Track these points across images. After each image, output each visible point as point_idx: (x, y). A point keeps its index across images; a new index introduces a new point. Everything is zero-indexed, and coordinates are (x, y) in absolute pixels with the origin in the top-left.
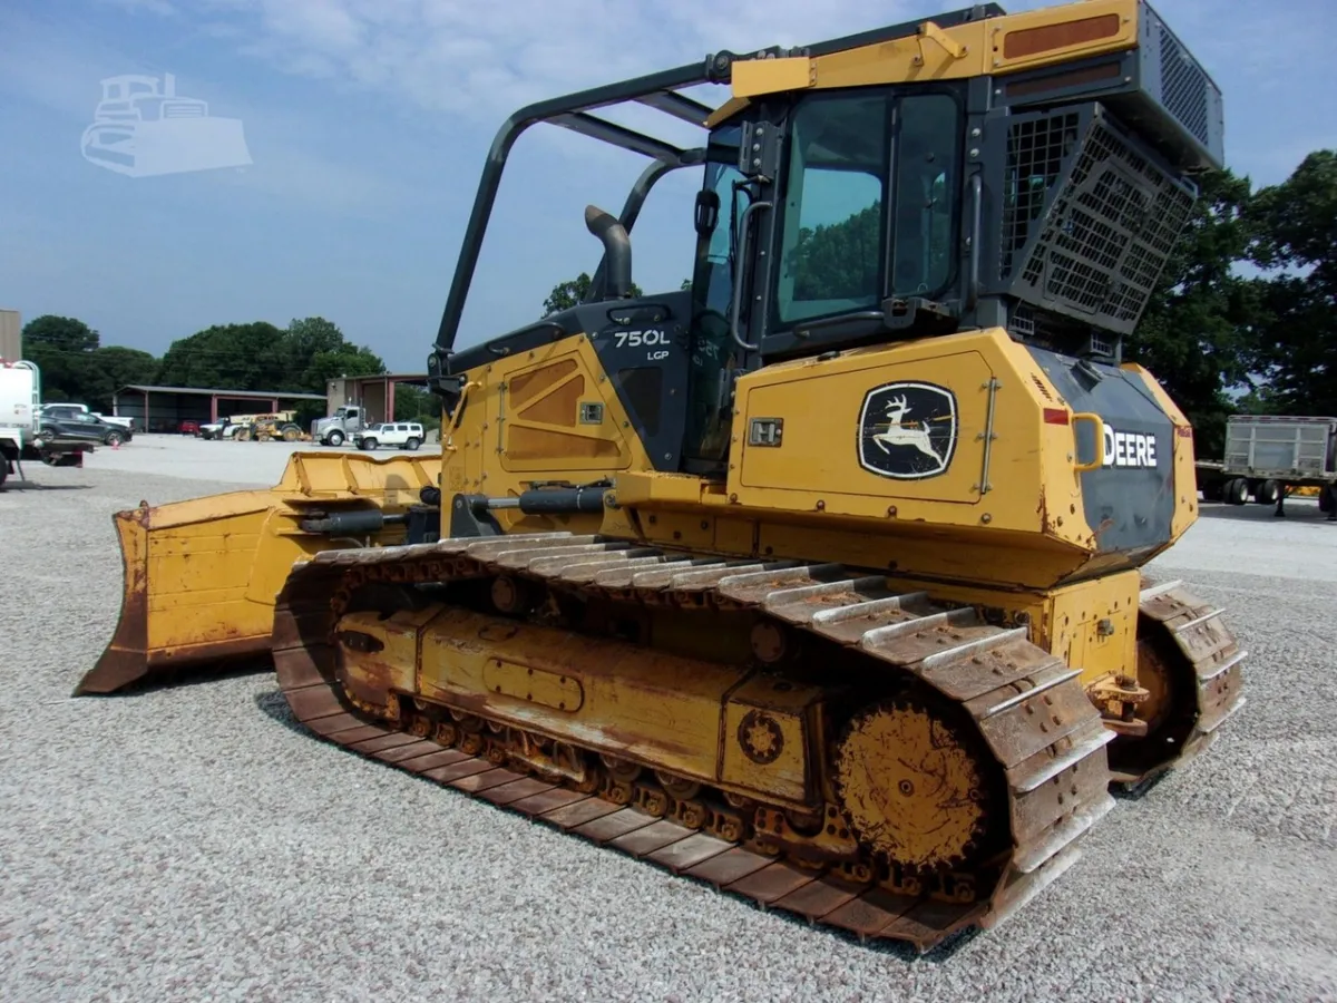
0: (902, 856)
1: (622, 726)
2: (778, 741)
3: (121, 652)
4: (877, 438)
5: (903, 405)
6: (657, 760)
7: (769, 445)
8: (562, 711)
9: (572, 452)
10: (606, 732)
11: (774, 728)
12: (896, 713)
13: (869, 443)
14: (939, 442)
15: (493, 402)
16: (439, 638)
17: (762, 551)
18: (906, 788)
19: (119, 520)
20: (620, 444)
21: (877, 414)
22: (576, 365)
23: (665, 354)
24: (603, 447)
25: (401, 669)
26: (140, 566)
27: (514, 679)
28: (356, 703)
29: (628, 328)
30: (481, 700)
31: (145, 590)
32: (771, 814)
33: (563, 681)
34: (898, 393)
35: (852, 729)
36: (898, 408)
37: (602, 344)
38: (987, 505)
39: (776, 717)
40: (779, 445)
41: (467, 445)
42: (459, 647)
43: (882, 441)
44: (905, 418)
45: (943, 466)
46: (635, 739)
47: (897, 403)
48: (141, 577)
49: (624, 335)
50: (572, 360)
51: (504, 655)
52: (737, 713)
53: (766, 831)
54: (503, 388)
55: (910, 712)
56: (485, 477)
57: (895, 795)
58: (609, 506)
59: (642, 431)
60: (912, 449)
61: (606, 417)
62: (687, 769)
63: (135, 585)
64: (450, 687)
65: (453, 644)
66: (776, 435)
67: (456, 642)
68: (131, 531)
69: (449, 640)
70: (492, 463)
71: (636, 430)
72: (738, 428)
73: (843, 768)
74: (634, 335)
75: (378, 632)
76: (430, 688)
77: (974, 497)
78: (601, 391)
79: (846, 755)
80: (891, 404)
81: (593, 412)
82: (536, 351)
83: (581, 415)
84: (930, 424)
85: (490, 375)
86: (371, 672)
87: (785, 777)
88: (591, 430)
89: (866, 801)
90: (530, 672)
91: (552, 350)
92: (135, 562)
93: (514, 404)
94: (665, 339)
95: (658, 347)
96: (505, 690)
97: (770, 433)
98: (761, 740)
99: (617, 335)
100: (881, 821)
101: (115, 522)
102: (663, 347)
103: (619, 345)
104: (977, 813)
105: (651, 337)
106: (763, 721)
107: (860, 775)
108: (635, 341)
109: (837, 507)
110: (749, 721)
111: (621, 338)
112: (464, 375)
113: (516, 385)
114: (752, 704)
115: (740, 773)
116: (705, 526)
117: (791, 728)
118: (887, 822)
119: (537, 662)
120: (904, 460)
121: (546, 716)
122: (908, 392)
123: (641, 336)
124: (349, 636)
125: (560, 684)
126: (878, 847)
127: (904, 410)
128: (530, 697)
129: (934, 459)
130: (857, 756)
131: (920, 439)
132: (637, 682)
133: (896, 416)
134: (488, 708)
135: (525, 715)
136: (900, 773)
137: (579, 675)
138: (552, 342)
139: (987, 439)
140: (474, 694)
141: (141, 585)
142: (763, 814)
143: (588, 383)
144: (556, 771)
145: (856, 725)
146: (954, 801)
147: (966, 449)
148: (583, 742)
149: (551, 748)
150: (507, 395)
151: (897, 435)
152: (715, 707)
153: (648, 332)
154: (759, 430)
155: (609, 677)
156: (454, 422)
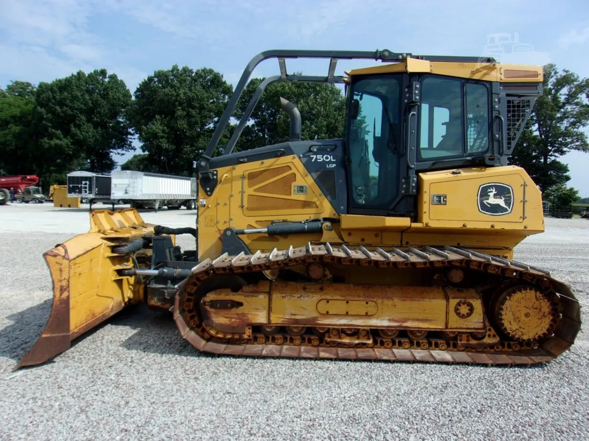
0: (525, 337)
1: (398, 316)
2: (472, 309)
3: (52, 337)
4: (485, 202)
5: (494, 191)
6: (416, 326)
7: (441, 204)
8: (367, 315)
9: (290, 207)
10: (390, 320)
11: (470, 305)
12: (523, 292)
13: (482, 203)
14: (508, 202)
15: (237, 185)
16: (283, 295)
17: (404, 243)
18: (527, 315)
19: (49, 258)
20: (318, 203)
21: (484, 193)
22: (291, 169)
23: (334, 165)
24: (306, 204)
25: (257, 313)
26: (64, 283)
27: (338, 306)
28: (220, 336)
29: (316, 153)
30: (315, 319)
31: (68, 297)
32: (464, 336)
33: (367, 303)
34: (492, 186)
35: (506, 299)
36: (492, 192)
37: (305, 160)
38: (526, 222)
39: (471, 301)
40: (445, 204)
41: (218, 204)
42: (298, 297)
43: (487, 203)
44: (495, 195)
45: (509, 211)
46: (406, 320)
47: (492, 190)
48: (65, 289)
49: (315, 156)
50: (289, 167)
51: (328, 297)
52: (453, 302)
53: (462, 342)
54: (243, 177)
55: (528, 291)
56: (231, 220)
57: (523, 318)
58: (326, 230)
59: (329, 197)
60: (498, 206)
61: (309, 191)
62: (432, 327)
63: (61, 295)
64: (293, 317)
65: (294, 297)
66: (444, 200)
67: (296, 296)
68: (57, 263)
69: (291, 295)
70: (236, 212)
71: (326, 197)
72: (426, 198)
73: (503, 313)
74: (319, 157)
75: (237, 298)
76: (277, 319)
77: (521, 220)
78: (308, 181)
79: (505, 309)
80: (489, 190)
81: (301, 189)
82: (264, 161)
83: (295, 190)
84: (504, 197)
85: (234, 171)
86: (231, 318)
87: (477, 320)
88: (301, 197)
89: (512, 322)
90: (347, 302)
91: (277, 160)
92: (61, 281)
93: (250, 186)
94: (333, 159)
95: (330, 162)
96: (330, 313)
97: (440, 200)
98: (464, 310)
99: (311, 156)
100: (518, 327)
101: (45, 258)
102: (333, 163)
103: (313, 161)
104: (551, 318)
105: (327, 158)
106: (464, 303)
107: (509, 314)
108: (320, 159)
109: (470, 226)
110: (459, 304)
111: (313, 158)
112: (216, 171)
113: (253, 177)
114: (459, 298)
115: (456, 323)
116: (376, 235)
117: (477, 304)
118: (520, 327)
119: (350, 298)
120: (495, 209)
121: (356, 319)
122: (495, 186)
123: (323, 157)
124: (213, 304)
125: (365, 305)
126: (517, 336)
128: (347, 313)
129: (506, 209)
130: (509, 308)
131: (501, 202)
132: (404, 298)
133: (492, 194)
134: (319, 322)
135: (343, 321)
136: (525, 311)
137: (375, 300)
138: (275, 157)
139: (524, 202)
140: (309, 317)
141: (65, 295)
142: (461, 336)
143: (298, 176)
144: (357, 342)
145: (508, 298)
146: (544, 316)
147: (518, 206)
148: (374, 326)
149: (355, 332)
150: (246, 181)
151: (492, 200)
152: (444, 302)
153: (325, 156)
154: (436, 199)
155: (391, 298)
156: (209, 193)
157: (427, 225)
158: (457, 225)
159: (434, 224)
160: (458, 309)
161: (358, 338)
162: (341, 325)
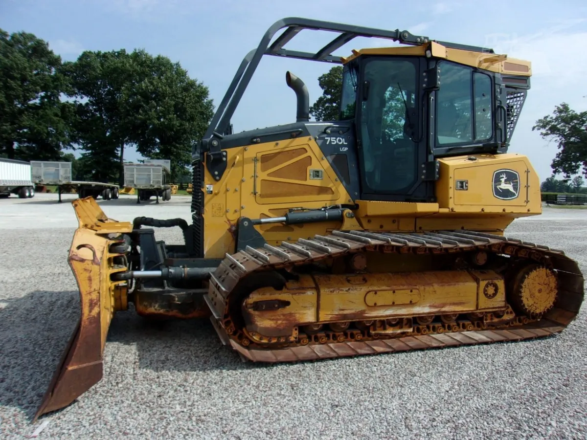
0: (538, 311)
1: (438, 302)
2: (496, 290)
3: (80, 369)
4: (498, 187)
5: (504, 176)
6: (453, 310)
7: (463, 190)
8: (411, 304)
9: (305, 193)
10: (430, 306)
11: (495, 285)
12: (538, 270)
13: (496, 188)
14: (515, 188)
15: (249, 168)
16: (331, 290)
17: (418, 229)
18: (540, 291)
19: (74, 263)
20: (333, 189)
22: (307, 151)
23: (346, 149)
24: (323, 190)
25: (305, 312)
26: (94, 296)
27: (386, 297)
28: (264, 341)
29: (329, 135)
30: (363, 312)
31: (99, 314)
32: (489, 315)
33: (411, 291)
34: (502, 173)
35: (525, 278)
36: (503, 177)
37: (320, 142)
38: (529, 206)
39: (496, 282)
40: (467, 190)
41: (227, 190)
42: (346, 291)
43: (500, 188)
44: (505, 181)
45: (517, 195)
46: (444, 305)
48: (96, 304)
49: (329, 139)
50: (305, 149)
51: (376, 288)
52: (483, 284)
53: (488, 321)
54: (255, 160)
55: (541, 269)
56: (242, 208)
57: (537, 294)
59: (344, 182)
60: (508, 190)
61: (325, 175)
62: (465, 309)
63: (90, 311)
64: (341, 312)
65: (342, 290)
66: (466, 186)
67: (345, 289)
68: (85, 270)
69: (338, 289)
70: (248, 200)
71: (342, 182)
72: (451, 183)
73: (522, 291)
74: (333, 139)
75: (283, 296)
76: (326, 316)
77: (525, 204)
78: (322, 164)
79: (524, 287)
80: (501, 176)
81: (317, 174)
82: (280, 142)
83: (310, 175)
84: (513, 182)
85: (245, 153)
86: (278, 320)
87: (500, 300)
88: (317, 182)
89: (529, 298)
90: (394, 292)
91: (291, 142)
92: (90, 293)
93: (264, 169)
94: (345, 142)
95: (343, 145)
96: (378, 304)
97: (463, 185)
98: (491, 291)
99: (326, 138)
100: (533, 303)
101: (70, 265)
102: (345, 146)
103: (328, 143)
104: (556, 291)
105: (340, 141)
106: (490, 285)
107: (527, 291)
108: (334, 142)
109: (488, 210)
110: (487, 286)
111: (327, 140)
112: (226, 152)
113: (266, 159)
114: (486, 280)
115: (486, 304)
116: (394, 222)
117: (501, 284)
118: (535, 303)
119: (395, 287)
120: (506, 194)
121: (401, 309)
122: (505, 172)
123: (336, 140)
124: (257, 306)
125: (410, 293)
126: (532, 311)
127: (505, 178)
128: (394, 303)
129: (514, 194)
130: (527, 286)
131: (510, 187)
132: (442, 282)
133: (503, 180)
134: (366, 315)
135: (389, 312)
136: (538, 287)
137: (417, 287)
138: (290, 138)
139: (527, 187)
140: (358, 311)
141: (96, 310)
142: (486, 316)
143: (314, 160)
144: (399, 331)
145: (527, 276)
146: (551, 290)
147: (523, 190)
148: (416, 314)
149: (399, 322)
150: (259, 164)
151: (504, 186)
152: (474, 284)
153: (338, 138)
154: (459, 185)
155: (431, 284)
156: (218, 178)
157: (452, 210)
158: (476, 210)
159: (458, 209)
160: (486, 291)
161: (401, 328)
162: (387, 316)
